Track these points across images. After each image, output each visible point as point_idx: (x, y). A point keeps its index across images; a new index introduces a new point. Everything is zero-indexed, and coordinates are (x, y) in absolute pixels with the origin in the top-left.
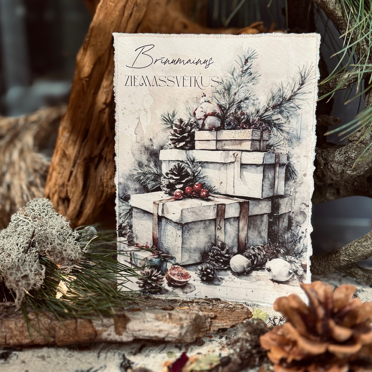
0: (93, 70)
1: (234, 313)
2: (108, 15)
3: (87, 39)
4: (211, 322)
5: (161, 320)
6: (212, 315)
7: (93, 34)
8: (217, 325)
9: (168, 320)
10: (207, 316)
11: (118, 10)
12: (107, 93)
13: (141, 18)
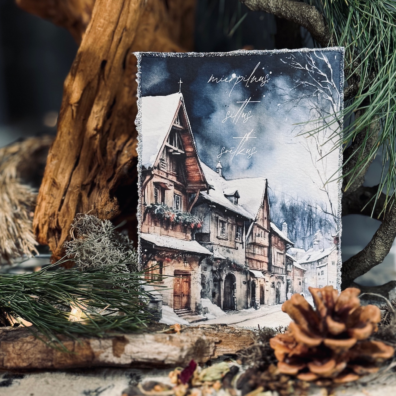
0: (82, 95)
1: (241, 338)
2: (97, 40)
3: (75, 65)
4: (215, 347)
5: (161, 342)
6: (216, 339)
7: (82, 60)
8: (222, 350)
9: (168, 342)
10: (210, 341)
11: (107, 35)
12: (97, 118)
13: (130, 43)
